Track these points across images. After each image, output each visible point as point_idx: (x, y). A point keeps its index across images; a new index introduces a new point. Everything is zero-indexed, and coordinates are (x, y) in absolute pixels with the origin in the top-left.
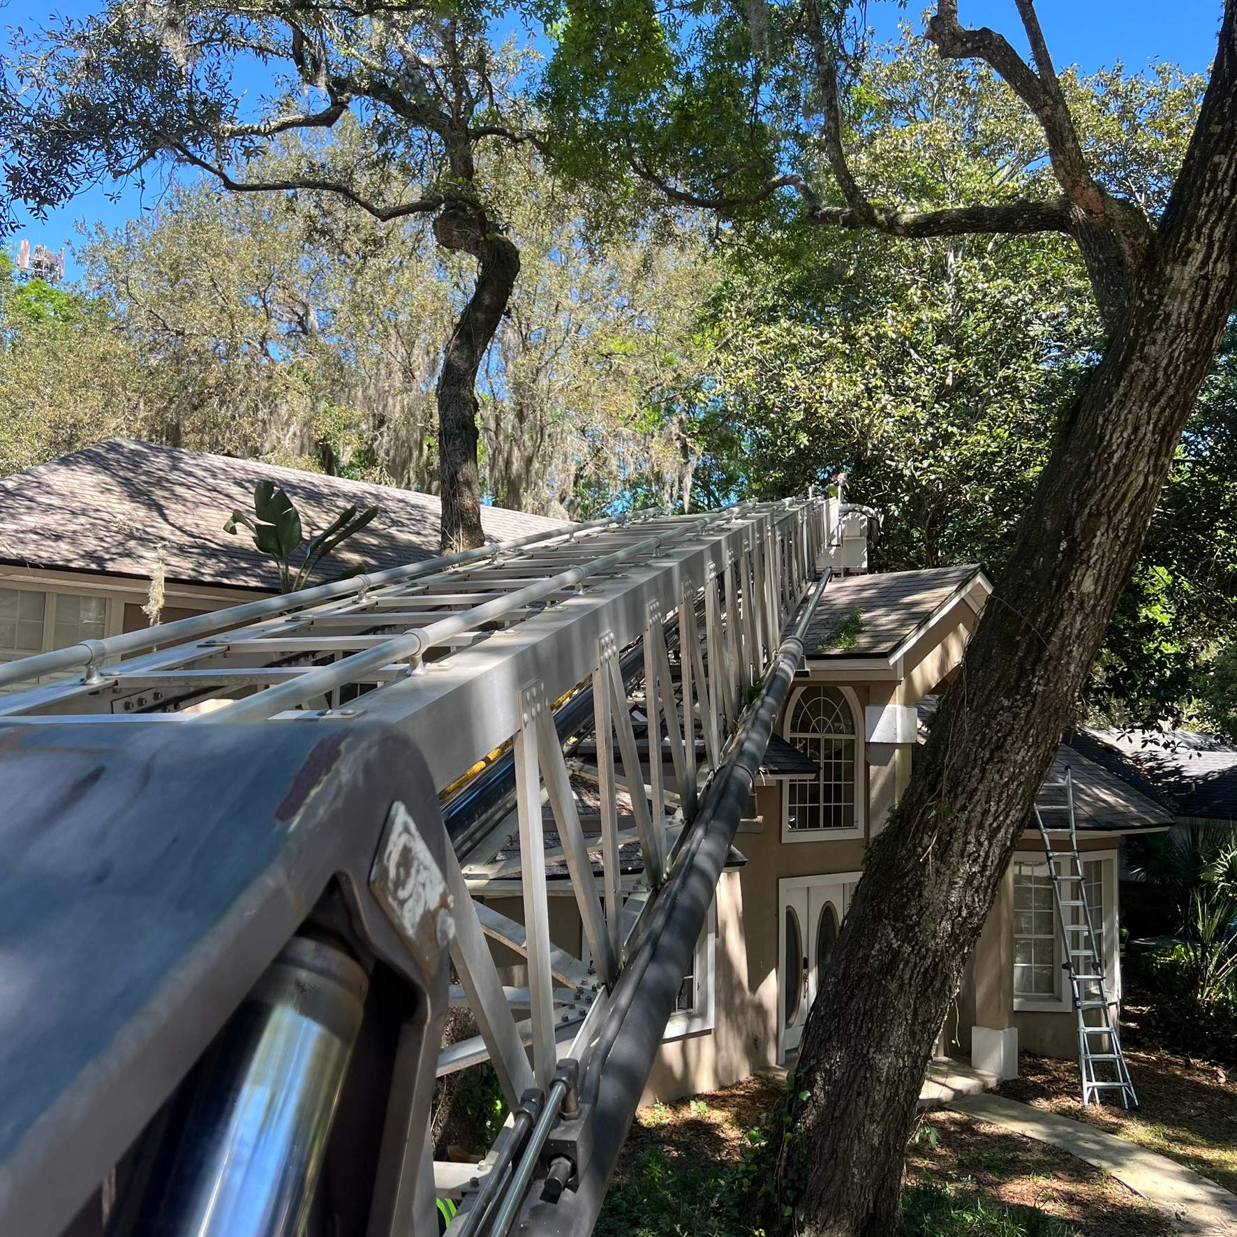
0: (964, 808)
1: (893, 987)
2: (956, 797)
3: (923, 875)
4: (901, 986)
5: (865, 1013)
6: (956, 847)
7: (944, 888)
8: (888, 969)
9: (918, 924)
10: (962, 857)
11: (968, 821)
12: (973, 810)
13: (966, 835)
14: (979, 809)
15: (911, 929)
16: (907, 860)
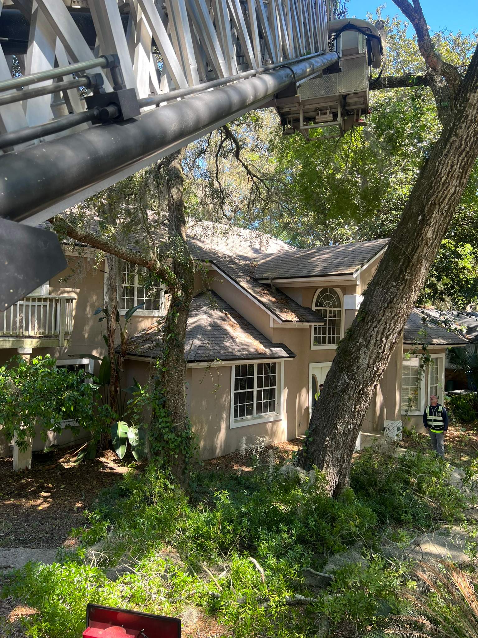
0: (376, 327)
1: (347, 397)
2: (373, 322)
3: (359, 354)
4: (350, 397)
5: (335, 408)
6: (373, 342)
7: (367, 358)
8: (344, 391)
9: (357, 373)
10: (375, 346)
11: (377, 332)
12: (380, 328)
13: (376, 337)
14: (382, 327)
15: (354, 375)
16: (353, 348)
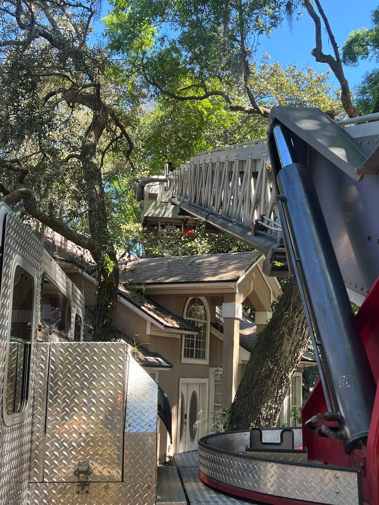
0: (298, 316)
1: (270, 383)
2: (295, 312)
3: (282, 341)
4: (273, 382)
5: (259, 393)
6: (295, 330)
7: (290, 345)
8: (268, 376)
9: (280, 359)
10: (296, 334)
11: (299, 321)
12: (301, 317)
13: (298, 326)
15: (277, 361)
16: (276, 336)
